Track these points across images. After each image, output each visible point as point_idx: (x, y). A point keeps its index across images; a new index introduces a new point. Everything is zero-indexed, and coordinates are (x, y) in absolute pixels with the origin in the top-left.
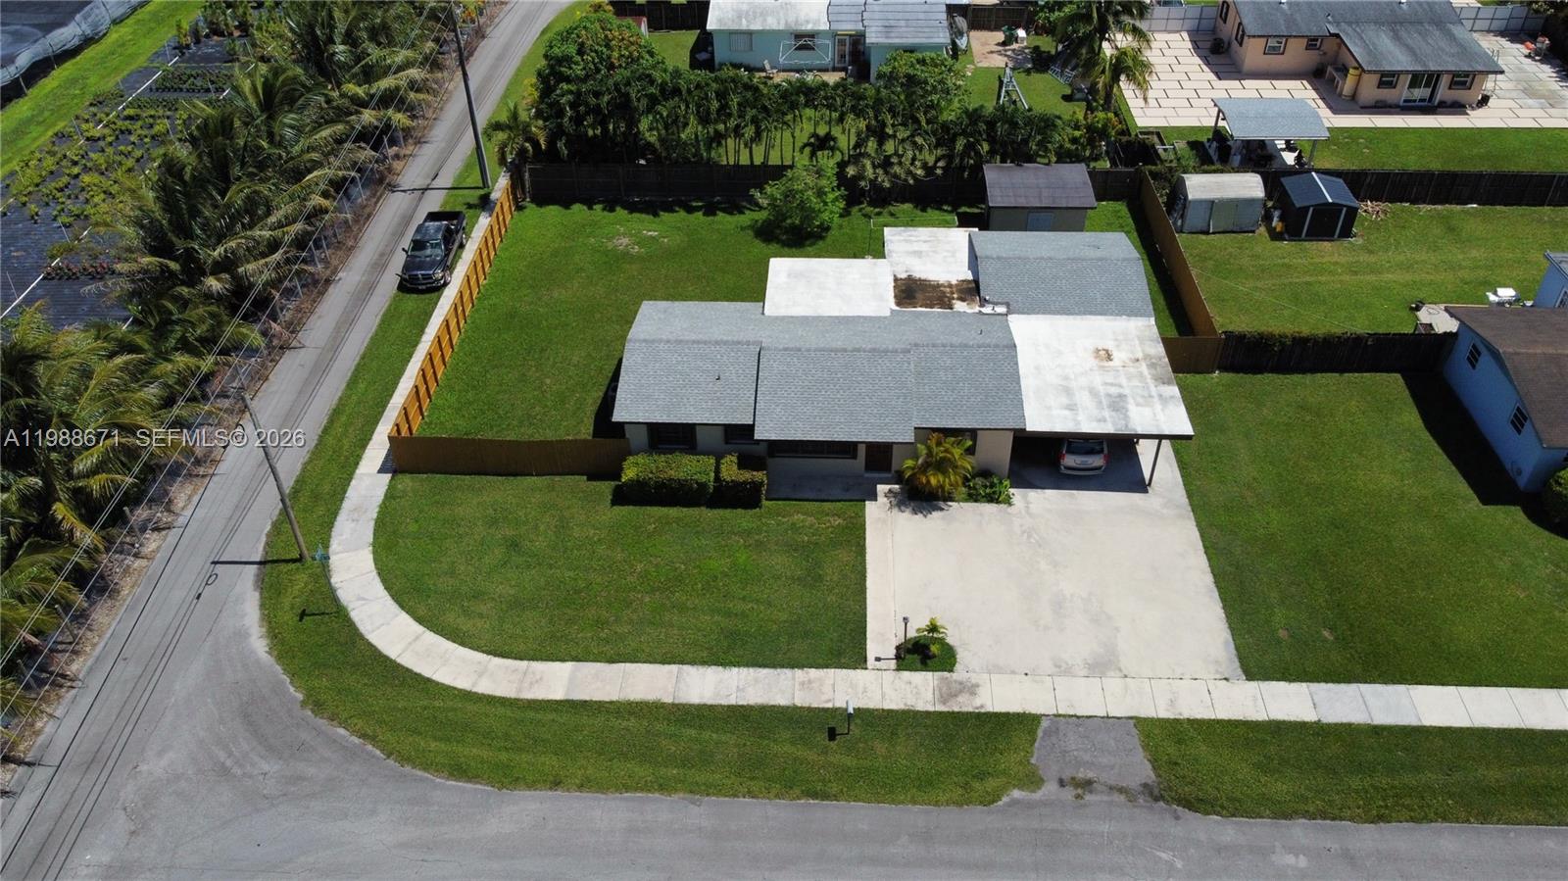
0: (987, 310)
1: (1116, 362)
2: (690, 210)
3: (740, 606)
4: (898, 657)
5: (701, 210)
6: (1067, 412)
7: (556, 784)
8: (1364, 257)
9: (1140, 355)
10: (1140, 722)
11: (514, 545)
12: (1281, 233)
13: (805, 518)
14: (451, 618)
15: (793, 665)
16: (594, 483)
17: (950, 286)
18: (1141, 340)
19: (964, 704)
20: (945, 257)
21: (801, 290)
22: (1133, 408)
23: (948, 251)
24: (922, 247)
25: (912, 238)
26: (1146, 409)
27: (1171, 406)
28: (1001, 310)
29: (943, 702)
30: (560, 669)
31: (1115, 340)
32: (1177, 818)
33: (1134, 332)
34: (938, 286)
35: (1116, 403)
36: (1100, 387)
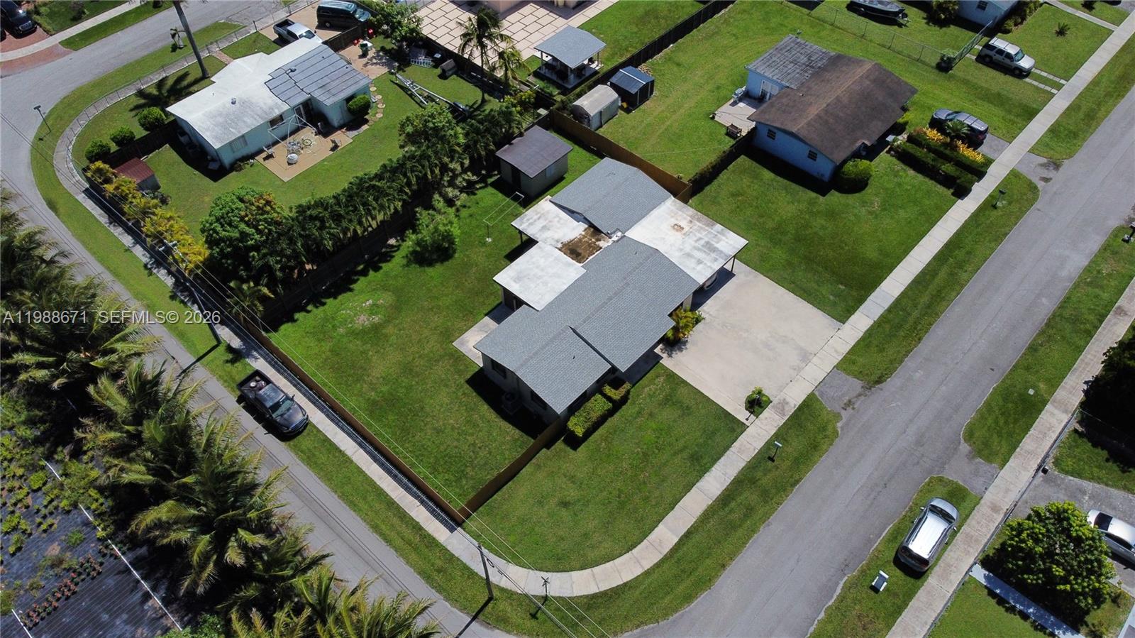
0: (615, 238)
1: (687, 229)
2: (364, 273)
3: (681, 444)
4: (752, 413)
5: (368, 271)
6: (701, 266)
7: (724, 566)
8: (669, 101)
9: (689, 218)
10: (837, 367)
11: (565, 504)
12: (627, 108)
13: (649, 388)
14: (591, 555)
15: (727, 448)
16: (553, 447)
17: (584, 237)
18: (680, 210)
19: (790, 411)
20: (558, 222)
21: (532, 285)
22: (717, 245)
23: (555, 217)
24: (542, 223)
25: (531, 221)
26: (722, 242)
27: (728, 235)
28: (619, 234)
29: (784, 415)
30: (661, 530)
31: (672, 217)
32: (882, 389)
33: (673, 208)
34: (580, 240)
35: (710, 248)
36: (697, 245)
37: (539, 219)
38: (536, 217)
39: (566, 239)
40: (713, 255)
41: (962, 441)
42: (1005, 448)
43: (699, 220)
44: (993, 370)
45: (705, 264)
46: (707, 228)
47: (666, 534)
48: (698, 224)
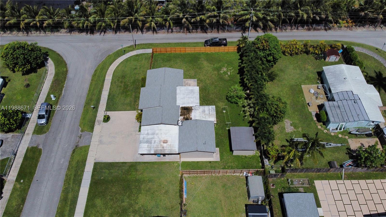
1: (162, 144)
4: (106, 115)
5: (241, 80)
7: (92, 80)
9: (165, 148)
10: (89, 146)
11: (135, 69)
14: (122, 65)
15: (107, 103)
18: (170, 149)
19: (96, 123)
20: (203, 116)
21: (186, 92)
22: (147, 144)
23: (205, 117)
24: (207, 112)
25: (211, 111)
26: (147, 147)
27: (147, 151)
28: (180, 124)
29: (97, 121)
30: (111, 78)
31: (171, 145)
32: (72, 148)
33: (174, 149)
34: (189, 114)
35: (149, 142)
36: (154, 140)
37: (209, 113)
38: (211, 113)
39: (193, 111)
40: (145, 140)
41: (42, 148)
42: (28, 154)
43: (161, 150)
44: (37, 180)
45: (146, 135)
46: (156, 149)
47: (109, 77)
48: (160, 148)
